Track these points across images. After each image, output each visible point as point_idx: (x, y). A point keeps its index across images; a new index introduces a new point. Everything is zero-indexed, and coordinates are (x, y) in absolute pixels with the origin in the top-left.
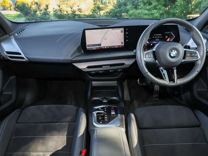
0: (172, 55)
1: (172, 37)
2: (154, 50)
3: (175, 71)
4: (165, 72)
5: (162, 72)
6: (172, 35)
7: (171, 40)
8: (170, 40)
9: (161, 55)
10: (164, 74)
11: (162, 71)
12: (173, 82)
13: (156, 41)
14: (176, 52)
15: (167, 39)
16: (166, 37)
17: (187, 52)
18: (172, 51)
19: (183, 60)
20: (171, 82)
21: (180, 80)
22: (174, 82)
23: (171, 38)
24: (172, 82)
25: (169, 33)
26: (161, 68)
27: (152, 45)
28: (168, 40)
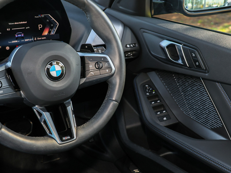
0: (54, 74)
1: (52, 25)
2: (9, 64)
3: (70, 109)
4: (47, 116)
5: (39, 118)
6: (51, 22)
7: (52, 33)
8: (50, 32)
9: (26, 77)
10: (45, 122)
11: (40, 115)
12: (69, 137)
13: (17, 39)
14: (61, 64)
15: (42, 30)
16: (40, 26)
17: (87, 61)
18: (51, 64)
19: (83, 80)
20: (64, 138)
21: (83, 128)
22: (72, 137)
23: (52, 28)
24: (67, 138)
25: (43, 16)
26: (36, 108)
27: (8, 48)
28: (46, 33)
